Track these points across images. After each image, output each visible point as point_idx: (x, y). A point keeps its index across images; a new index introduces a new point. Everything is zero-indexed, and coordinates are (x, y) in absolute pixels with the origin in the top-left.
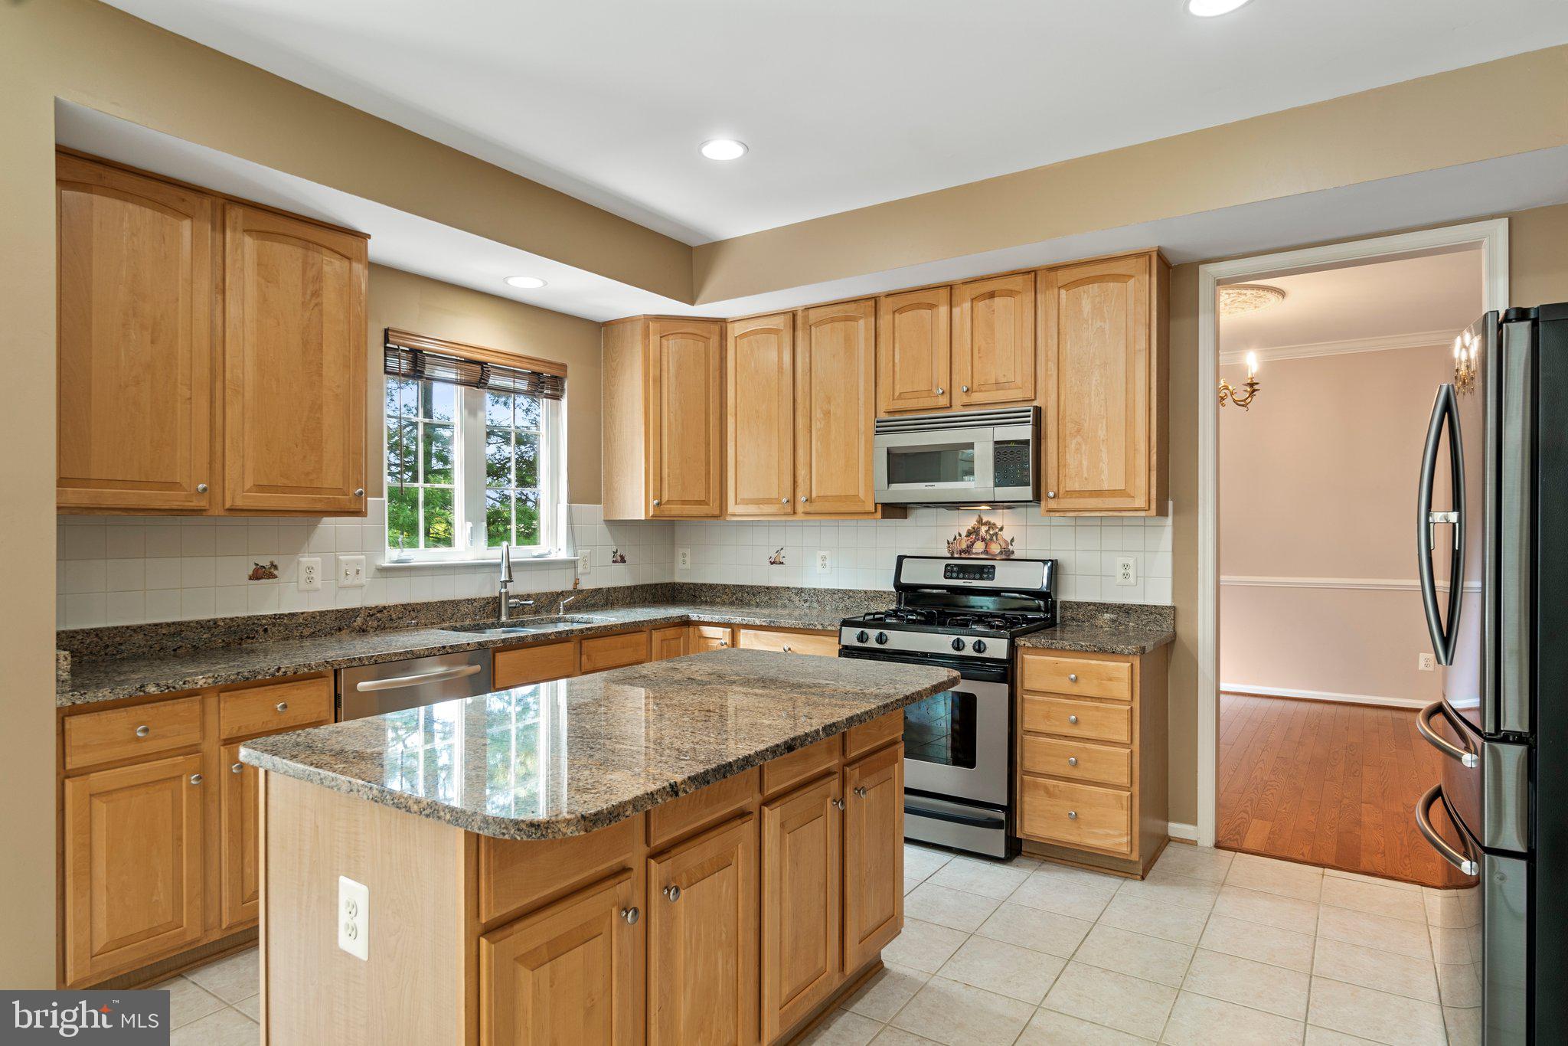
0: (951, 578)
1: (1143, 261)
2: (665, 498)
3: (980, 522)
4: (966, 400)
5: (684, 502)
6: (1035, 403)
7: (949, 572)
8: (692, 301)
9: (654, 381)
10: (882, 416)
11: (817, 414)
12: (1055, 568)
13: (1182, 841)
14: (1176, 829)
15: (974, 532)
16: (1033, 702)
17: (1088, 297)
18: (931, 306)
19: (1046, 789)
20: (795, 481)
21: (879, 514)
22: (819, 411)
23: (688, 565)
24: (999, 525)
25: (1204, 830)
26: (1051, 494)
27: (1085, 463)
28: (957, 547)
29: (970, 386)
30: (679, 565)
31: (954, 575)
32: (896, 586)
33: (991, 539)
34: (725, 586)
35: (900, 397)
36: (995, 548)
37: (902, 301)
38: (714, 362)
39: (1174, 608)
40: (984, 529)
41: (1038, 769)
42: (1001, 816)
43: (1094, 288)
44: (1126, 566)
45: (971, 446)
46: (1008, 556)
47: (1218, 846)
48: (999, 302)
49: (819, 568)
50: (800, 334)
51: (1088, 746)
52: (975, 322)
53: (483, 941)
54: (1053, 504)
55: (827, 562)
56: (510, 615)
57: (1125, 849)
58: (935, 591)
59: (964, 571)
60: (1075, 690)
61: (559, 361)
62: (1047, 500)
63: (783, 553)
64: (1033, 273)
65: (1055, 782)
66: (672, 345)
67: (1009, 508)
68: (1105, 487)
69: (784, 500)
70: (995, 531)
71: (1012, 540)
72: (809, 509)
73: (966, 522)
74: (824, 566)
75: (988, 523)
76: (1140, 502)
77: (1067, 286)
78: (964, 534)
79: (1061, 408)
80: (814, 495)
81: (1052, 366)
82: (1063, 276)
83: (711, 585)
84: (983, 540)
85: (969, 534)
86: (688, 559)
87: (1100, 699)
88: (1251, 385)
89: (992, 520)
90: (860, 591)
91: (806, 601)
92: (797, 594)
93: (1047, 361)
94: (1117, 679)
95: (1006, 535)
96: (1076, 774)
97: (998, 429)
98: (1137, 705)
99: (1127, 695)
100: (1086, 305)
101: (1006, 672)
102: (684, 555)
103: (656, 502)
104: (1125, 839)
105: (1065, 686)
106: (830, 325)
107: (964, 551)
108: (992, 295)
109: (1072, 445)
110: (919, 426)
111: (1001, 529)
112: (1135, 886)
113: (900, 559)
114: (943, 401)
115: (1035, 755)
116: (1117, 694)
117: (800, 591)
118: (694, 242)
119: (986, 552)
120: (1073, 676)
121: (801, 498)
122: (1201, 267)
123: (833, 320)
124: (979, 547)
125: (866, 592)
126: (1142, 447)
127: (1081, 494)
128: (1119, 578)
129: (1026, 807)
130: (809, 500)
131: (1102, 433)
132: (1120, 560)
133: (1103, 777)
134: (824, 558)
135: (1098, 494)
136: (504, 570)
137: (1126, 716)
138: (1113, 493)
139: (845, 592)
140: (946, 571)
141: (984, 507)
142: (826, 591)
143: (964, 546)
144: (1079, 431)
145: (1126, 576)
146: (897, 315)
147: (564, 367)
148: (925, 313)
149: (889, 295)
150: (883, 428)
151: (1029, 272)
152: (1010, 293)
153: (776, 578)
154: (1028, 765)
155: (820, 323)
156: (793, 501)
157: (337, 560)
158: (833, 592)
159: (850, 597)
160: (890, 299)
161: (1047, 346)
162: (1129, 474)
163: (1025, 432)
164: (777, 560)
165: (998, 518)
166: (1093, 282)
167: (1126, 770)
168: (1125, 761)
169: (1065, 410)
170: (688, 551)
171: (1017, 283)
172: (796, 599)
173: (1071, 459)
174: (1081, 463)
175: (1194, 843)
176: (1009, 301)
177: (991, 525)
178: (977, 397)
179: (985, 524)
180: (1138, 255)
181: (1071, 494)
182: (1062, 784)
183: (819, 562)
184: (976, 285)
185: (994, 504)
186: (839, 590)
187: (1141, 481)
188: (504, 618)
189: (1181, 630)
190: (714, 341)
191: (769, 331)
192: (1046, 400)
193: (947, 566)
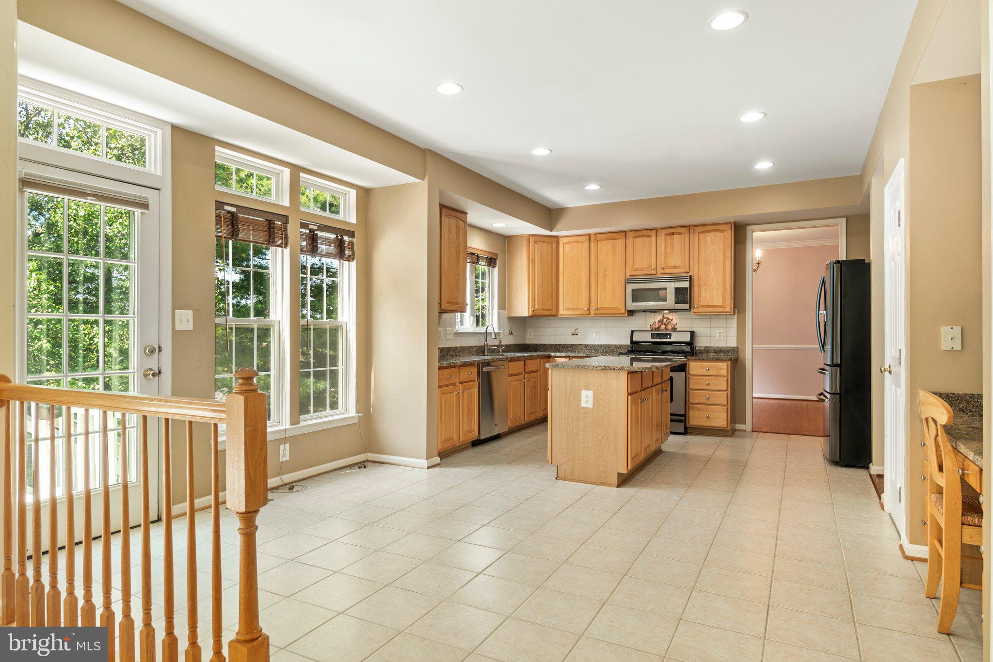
0: (654, 338)
1: (729, 226)
2: (536, 308)
3: (664, 317)
4: (663, 272)
5: (543, 309)
6: (689, 274)
7: (653, 336)
8: (551, 230)
9: (532, 261)
10: (628, 277)
11: (600, 275)
12: (692, 334)
13: (741, 430)
14: (738, 426)
15: (661, 321)
16: (693, 378)
17: (709, 238)
18: (649, 236)
19: (698, 408)
20: (590, 302)
21: (626, 315)
22: (601, 274)
23: (532, 336)
24: (671, 319)
25: (748, 426)
26: (696, 307)
27: (708, 296)
28: (654, 327)
29: (664, 266)
30: (528, 336)
31: (655, 337)
32: (631, 343)
33: (668, 324)
34: (551, 345)
35: (636, 270)
36: (670, 327)
37: (636, 234)
38: (554, 253)
39: (737, 348)
40: (665, 320)
41: (694, 402)
42: (682, 418)
43: (712, 234)
44: (720, 333)
45: (665, 289)
46: (674, 330)
47: (753, 431)
48: (675, 236)
49: (594, 336)
50: (592, 244)
51: (712, 392)
52: (666, 243)
53: (629, 396)
54: (696, 310)
55: (598, 334)
56: (488, 353)
57: (726, 426)
58: (646, 344)
59: (659, 335)
60: (708, 373)
61: (495, 252)
62: (694, 309)
63: (578, 331)
64: (688, 226)
65: (701, 406)
66: (538, 247)
67: (676, 312)
68: (716, 304)
69: (586, 309)
70: (669, 321)
71: (676, 324)
72: (596, 312)
73: (659, 317)
74: (596, 335)
75: (666, 318)
76: (728, 309)
77: (702, 232)
78: (657, 322)
79: (699, 274)
80: (599, 307)
81: (696, 261)
82: (700, 229)
83: (544, 345)
84: (665, 324)
85: (659, 322)
86: (532, 334)
87: (716, 376)
88: (758, 263)
89: (668, 317)
90: (613, 345)
91: (589, 350)
92: (585, 347)
93: (694, 259)
94: (724, 369)
95: (674, 322)
96: (709, 402)
97: (676, 283)
98: (729, 377)
99: (726, 374)
100: (709, 240)
101: (682, 368)
102: (531, 332)
103: (533, 309)
104: (726, 422)
105: (704, 372)
106: (606, 241)
107: (657, 328)
108: (673, 234)
109: (703, 289)
110: (644, 281)
111: (672, 320)
112: (729, 439)
113: (632, 332)
114: (653, 272)
115: (694, 397)
116: (723, 374)
117: (586, 346)
118: (552, 207)
119: (666, 329)
120: (707, 369)
121: (593, 308)
122: (748, 227)
123: (607, 239)
124: (663, 327)
125: (616, 345)
126: (729, 290)
127: (706, 306)
128: (718, 338)
129: (690, 415)
130: (597, 309)
131: (714, 285)
132: (718, 331)
133: (718, 402)
134: (596, 332)
135: (713, 306)
136: (493, 335)
137: (726, 381)
138: (718, 306)
139: (607, 345)
140: (651, 336)
141: (666, 312)
142: (598, 345)
143: (657, 326)
144: (706, 284)
145: (720, 336)
146: (635, 239)
147: (497, 255)
148: (646, 239)
149: (631, 231)
150: (628, 282)
151: (687, 226)
152: (679, 234)
153: (575, 341)
154: (691, 401)
155: (602, 240)
156: (589, 309)
157: (446, 329)
158: (601, 346)
159: (609, 347)
160: (632, 233)
161: (694, 253)
162: (724, 300)
163: (686, 284)
164: (575, 333)
165: (671, 316)
166: (711, 232)
167: (726, 399)
168: (726, 396)
169: (701, 277)
170: (532, 330)
171: (683, 230)
172: (585, 349)
173: (703, 294)
174: (706, 296)
175: (745, 431)
176: (679, 236)
177: (668, 319)
178: (667, 271)
179: (665, 318)
180: (727, 223)
181: (702, 306)
182: (703, 406)
183: (594, 334)
184: (668, 230)
185: (671, 311)
186: (604, 345)
187: (728, 302)
188: (486, 354)
189: (740, 355)
190: (554, 245)
191: (579, 242)
192: (694, 273)
193: (652, 334)
